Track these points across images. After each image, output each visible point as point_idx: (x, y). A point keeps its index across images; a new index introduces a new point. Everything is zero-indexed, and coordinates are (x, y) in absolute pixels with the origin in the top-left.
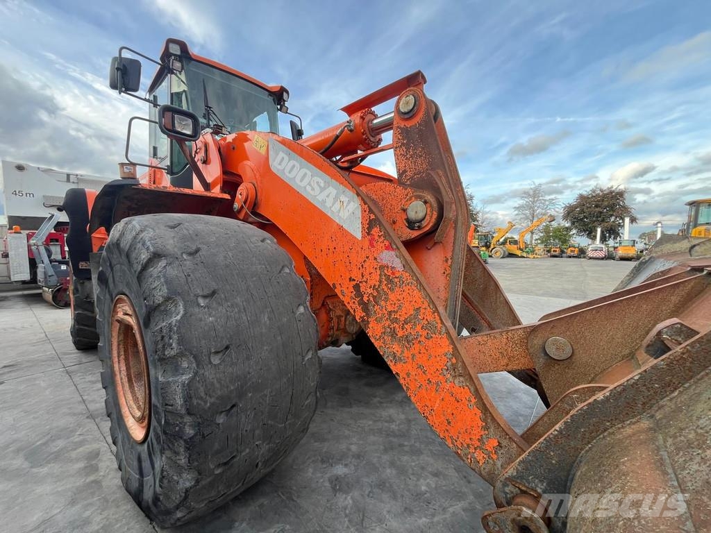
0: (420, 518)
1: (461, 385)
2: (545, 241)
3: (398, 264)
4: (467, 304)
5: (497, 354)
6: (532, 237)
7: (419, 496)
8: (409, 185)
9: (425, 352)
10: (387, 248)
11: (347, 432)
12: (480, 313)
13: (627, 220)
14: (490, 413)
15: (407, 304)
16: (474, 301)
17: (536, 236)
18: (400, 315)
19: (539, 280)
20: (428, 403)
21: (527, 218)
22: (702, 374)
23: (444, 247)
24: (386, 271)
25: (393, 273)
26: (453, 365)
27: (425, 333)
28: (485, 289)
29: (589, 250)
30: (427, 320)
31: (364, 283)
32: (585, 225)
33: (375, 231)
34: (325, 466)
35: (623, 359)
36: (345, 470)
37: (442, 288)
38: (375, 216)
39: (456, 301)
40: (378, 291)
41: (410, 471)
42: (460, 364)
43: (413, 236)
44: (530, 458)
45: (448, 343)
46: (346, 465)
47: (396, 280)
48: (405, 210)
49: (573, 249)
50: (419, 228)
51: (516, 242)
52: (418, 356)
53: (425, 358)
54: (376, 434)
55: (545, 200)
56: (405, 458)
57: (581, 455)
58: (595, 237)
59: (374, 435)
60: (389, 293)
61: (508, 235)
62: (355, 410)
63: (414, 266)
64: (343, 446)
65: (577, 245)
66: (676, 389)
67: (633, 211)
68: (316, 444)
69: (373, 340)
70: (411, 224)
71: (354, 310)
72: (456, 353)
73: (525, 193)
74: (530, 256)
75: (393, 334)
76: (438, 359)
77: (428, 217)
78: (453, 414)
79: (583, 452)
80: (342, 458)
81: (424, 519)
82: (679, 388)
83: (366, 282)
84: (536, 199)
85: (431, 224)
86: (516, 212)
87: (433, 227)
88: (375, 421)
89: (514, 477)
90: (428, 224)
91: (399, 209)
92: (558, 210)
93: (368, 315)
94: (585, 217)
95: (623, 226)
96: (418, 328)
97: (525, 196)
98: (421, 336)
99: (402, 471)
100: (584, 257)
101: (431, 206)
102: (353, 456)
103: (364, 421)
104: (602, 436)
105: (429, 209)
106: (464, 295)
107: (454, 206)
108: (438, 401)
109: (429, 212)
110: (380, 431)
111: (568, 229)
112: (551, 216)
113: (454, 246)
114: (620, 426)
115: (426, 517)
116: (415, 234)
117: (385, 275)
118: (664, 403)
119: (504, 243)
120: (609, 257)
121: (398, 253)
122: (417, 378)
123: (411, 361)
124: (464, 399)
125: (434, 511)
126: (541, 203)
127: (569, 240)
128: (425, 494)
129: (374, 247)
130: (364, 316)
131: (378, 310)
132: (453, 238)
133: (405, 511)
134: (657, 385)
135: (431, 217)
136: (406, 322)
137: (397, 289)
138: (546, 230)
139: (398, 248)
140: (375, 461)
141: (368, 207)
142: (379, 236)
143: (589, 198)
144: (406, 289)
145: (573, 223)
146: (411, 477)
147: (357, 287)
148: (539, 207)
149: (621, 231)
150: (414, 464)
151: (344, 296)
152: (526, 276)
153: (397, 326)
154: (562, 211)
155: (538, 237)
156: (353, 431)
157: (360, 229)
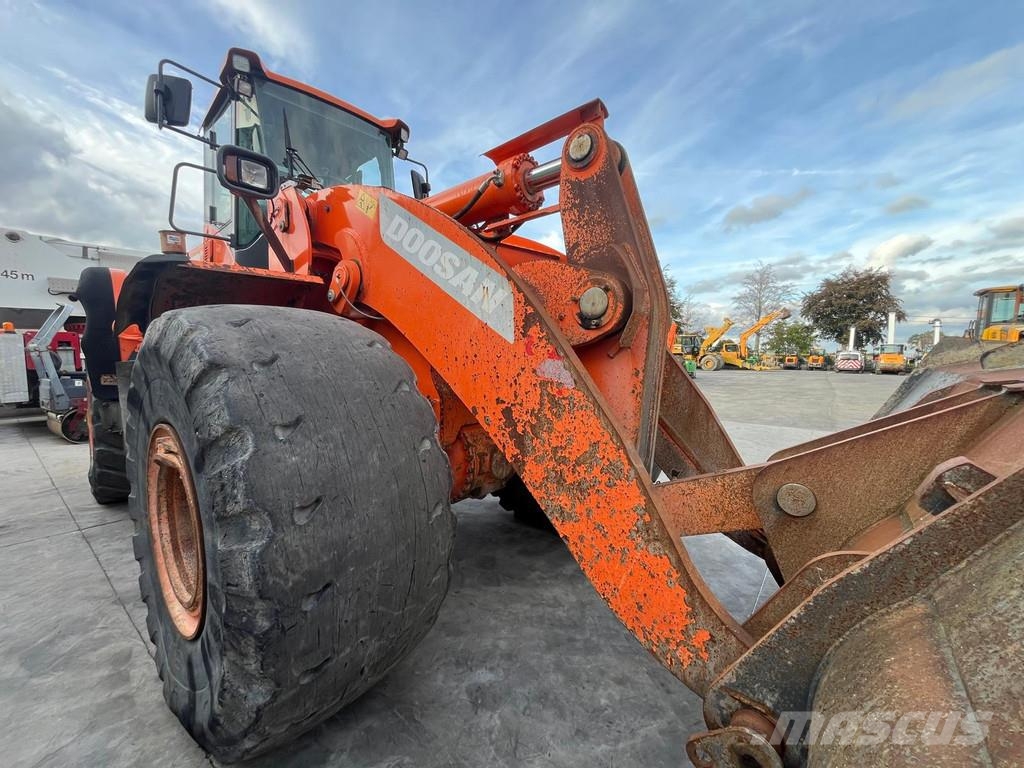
0: (599, 745)
1: (657, 552)
2: (776, 346)
3: (567, 379)
4: (666, 436)
5: (709, 508)
6: (758, 341)
7: (597, 713)
8: (582, 265)
9: (606, 505)
10: (551, 356)
11: (493, 622)
12: (684, 450)
13: (892, 317)
14: (699, 593)
15: (579, 437)
16: (677, 434)
17: (763, 340)
18: (570, 453)
19: (768, 401)
20: (610, 580)
21: (751, 313)
22: (1000, 536)
23: (633, 354)
24: (549, 389)
25: (560, 392)
26: (645, 524)
27: (605, 479)
28: (691, 415)
29: (839, 358)
30: (608, 460)
31: (518, 407)
32: (832, 323)
33: (534, 331)
34: (461, 670)
35: (887, 515)
36: (491, 677)
37: (630, 414)
38: (534, 309)
39: (650, 432)
40: (537, 417)
41: (584, 677)
42: (656, 523)
43: (588, 339)
44: (756, 657)
45: (638, 492)
46: (492, 669)
47: (564, 402)
48: (576, 301)
49: (817, 358)
50: (598, 327)
51: (735, 348)
52: (595, 511)
53: (605, 516)
54: (535, 625)
55: (777, 288)
56: (577, 658)
57: (828, 653)
58: (847, 340)
59: (532, 626)
60: (554, 421)
61: (725, 337)
62: (504, 589)
63: (590, 383)
64: (488, 642)
65: (821, 352)
66: (963, 558)
67: (900, 303)
68: (448, 639)
69: (530, 489)
70: (586, 321)
71: (504, 446)
72: (650, 507)
73: (748, 277)
74: (755, 367)
75: (560, 479)
76: (625, 516)
77: (610, 311)
78: (645, 595)
79: (831, 649)
80: (485, 659)
81: (604, 746)
82: (968, 556)
83: (521, 405)
84: (764, 286)
85: (615, 321)
86: (736, 305)
87: (617, 325)
88: (533, 605)
89: (733, 685)
90: (611, 321)
91: (568, 299)
92: (796, 304)
93: (524, 453)
94: (833, 312)
95: (887, 325)
96: (596, 471)
98: (600, 482)
99: (573, 677)
100: (832, 369)
101: (615, 295)
102: (502, 656)
103: (518, 606)
104: (857, 626)
105: (611, 300)
106: (661, 423)
107: (647, 295)
108: (624, 577)
109: (611, 304)
110: (541, 620)
111: (809, 329)
112: (785, 310)
113: (647, 354)
114: (883, 611)
115: (606, 743)
116: (592, 335)
117: (549, 394)
118: (947, 579)
119: (718, 349)
120: (867, 369)
121: (566, 363)
122: (593, 543)
123: (585, 519)
124: (661, 573)
125: (617, 734)
126: (771, 291)
127: (810, 345)
128: (606, 709)
129: (532, 354)
130: (518, 454)
131: (538, 446)
132: (646, 341)
133: (576, 734)
134: (936, 553)
135: (615, 311)
136: (578, 463)
137: (565, 415)
138: (778, 331)
139: (567, 356)
140: (533, 662)
141: (524, 295)
142: (540, 339)
143: (838, 285)
144: (578, 415)
145: (816, 321)
146: (586, 685)
147: (507, 412)
148: (767, 297)
149: (883, 332)
150: (589, 667)
151: (489, 425)
152: (749, 397)
153: (565, 468)
154: (800, 303)
155: (766, 341)
156: (501, 620)
157: (513, 327)
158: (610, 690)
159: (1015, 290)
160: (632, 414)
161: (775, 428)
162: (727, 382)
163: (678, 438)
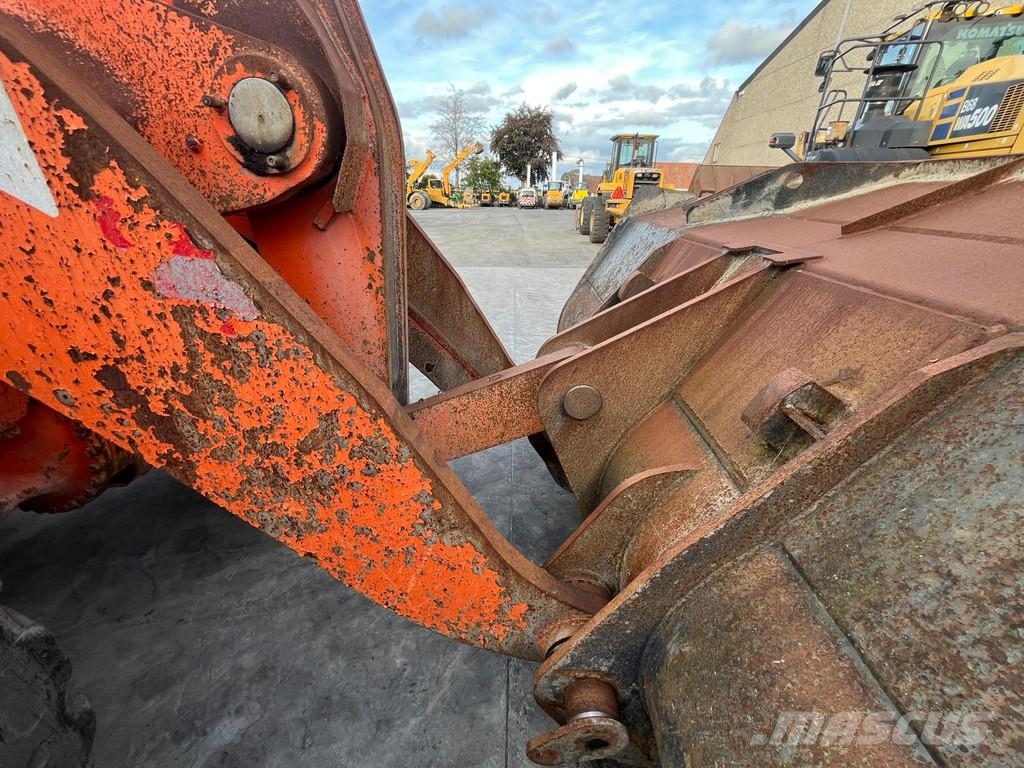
0: (406, 723)
1: (455, 543)
2: (472, 181)
3: (236, 299)
5: (487, 422)
6: (457, 176)
7: (396, 683)
8: (215, 19)
9: (369, 501)
10: (180, 249)
11: (224, 633)
12: (437, 338)
13: (554, 155)
14: (514, 571)
15: (296, 408)
16: (426, 319)
17: (462, 175)
18: (282, 436)
19: (476, 241)
20: (392, 586)
21: (449, 146)
22: (853, 474)
23: (359, 224)
24: (200, 323)
25: (229, 328)
26: (435, 513)
27: (360, 465)
28: (441, 293)
29: (521, 194)
30: (360, 437)
31: (136, 364)
32: (514, 160)
33: (109, 181)
34: (185, 745)
36: (240, 723)
37: (371, 321)
38: (88, 119)
39: (400, 335)
40: (188, 379)
41: (370, 643)
42: (450, 509)
43: (269, 196)
44: (593, 637)
45: (419, 475)
46: (238, 711)
47: (244, 347)
48: (221, 109)
49: (504, 195)
50: (283, 171)
51: (439, 184)
52: (351, 512)
53: (370, 514)
54: (290, 603)
55: (469, 119)
56: (356, 622)
57: (669, 613)
58: (525, 177)
59: (285, 606)
60: (232, 385)
61: (428, 173)
62: (231, 570)
63: (293, 302)
64: (222, 670)
65: (507, 189)
66: (814, 500)
67: (559, 143)
68: (151, 703)
69: (222, 503)
70: (253, 156)
71: (131, 442)
72: (439, 489)
73: (444, 103)
74: (459, 206)
75: (276, 479)
76: (402, 509)
77: (301, 138)
78: (445, 590)
79: (672, 610)
80: (225, 700)
81: (413, 722)
82: (819, 498)
83: (141, 359)
84: (458, 116)
85: (315, 162)
86: (434, 135)
87: (321, 168)
88: (280, 576)
89: (568, 666)
90: (306, 159)
91: (198, 100)
92: (486, 138)
93: (184, 449)
94: (514, 149)
95: (551, 163)
96: (342, 457)
97: (445, 109)
98: (352, 472)
99: (356, 652)
100: (516, 206)
101: (303, 100)
102: (251, 681)
103: (259, 587)
104: (702, 584)
105: (299, 112)
106: (411, 313)
107: (366, 108)
108: (413, 578)
109: (300, 124)
110: (297, 592)
111: (497, 165)
112: (478, 144)
113: (382, 221)
114: (729, 564)
115: (414, 715)
116: (273, 189)
117: (203, 334)
118: (797, 524)
119: (423, 185)
120: (539, 205)
121: (226, 266)
122: (358, 552)
123: (337, 525)
124: (463, 563)
125: (424, 694)
126: (464, 122)
127: (498, 182)
128: (404, 670)
129: (125, 244)
130: (170, 453)
131: (211, 431)
132: (378, 201)
133: (378, 728)
134: (791, 501)
135: (312, 137)
136: (303, 449)
137: (253, 371)
138: (473, 165)
139: (221, 249)
140: (299, 662)
141: (34, 70)
142: (137, 206)
143: (516, 121)
144: (283, 368)
145: (502, 158)
146: (374, 653)
147: (110, 376)
148: (462, 128)
149: (548, 170)
150: (372, 625)
151: (72, 406)
152: (461, 237)
153: (281, 461)
154: (489, 137)
155: (464, 176)
156: (237, 623)
157: (37, 171)
158: (403, 643)
159: (633, 138)
160: (374, 322)
161: (487, 269)
162: (439, 222)
163: (429, 326)
